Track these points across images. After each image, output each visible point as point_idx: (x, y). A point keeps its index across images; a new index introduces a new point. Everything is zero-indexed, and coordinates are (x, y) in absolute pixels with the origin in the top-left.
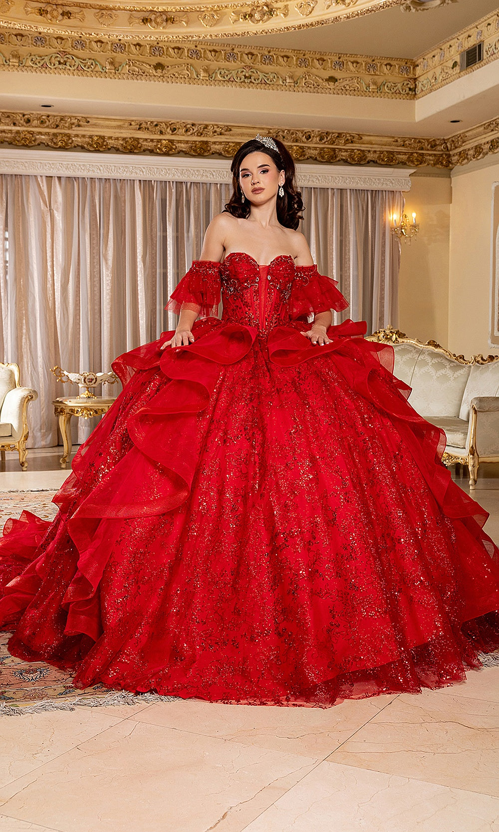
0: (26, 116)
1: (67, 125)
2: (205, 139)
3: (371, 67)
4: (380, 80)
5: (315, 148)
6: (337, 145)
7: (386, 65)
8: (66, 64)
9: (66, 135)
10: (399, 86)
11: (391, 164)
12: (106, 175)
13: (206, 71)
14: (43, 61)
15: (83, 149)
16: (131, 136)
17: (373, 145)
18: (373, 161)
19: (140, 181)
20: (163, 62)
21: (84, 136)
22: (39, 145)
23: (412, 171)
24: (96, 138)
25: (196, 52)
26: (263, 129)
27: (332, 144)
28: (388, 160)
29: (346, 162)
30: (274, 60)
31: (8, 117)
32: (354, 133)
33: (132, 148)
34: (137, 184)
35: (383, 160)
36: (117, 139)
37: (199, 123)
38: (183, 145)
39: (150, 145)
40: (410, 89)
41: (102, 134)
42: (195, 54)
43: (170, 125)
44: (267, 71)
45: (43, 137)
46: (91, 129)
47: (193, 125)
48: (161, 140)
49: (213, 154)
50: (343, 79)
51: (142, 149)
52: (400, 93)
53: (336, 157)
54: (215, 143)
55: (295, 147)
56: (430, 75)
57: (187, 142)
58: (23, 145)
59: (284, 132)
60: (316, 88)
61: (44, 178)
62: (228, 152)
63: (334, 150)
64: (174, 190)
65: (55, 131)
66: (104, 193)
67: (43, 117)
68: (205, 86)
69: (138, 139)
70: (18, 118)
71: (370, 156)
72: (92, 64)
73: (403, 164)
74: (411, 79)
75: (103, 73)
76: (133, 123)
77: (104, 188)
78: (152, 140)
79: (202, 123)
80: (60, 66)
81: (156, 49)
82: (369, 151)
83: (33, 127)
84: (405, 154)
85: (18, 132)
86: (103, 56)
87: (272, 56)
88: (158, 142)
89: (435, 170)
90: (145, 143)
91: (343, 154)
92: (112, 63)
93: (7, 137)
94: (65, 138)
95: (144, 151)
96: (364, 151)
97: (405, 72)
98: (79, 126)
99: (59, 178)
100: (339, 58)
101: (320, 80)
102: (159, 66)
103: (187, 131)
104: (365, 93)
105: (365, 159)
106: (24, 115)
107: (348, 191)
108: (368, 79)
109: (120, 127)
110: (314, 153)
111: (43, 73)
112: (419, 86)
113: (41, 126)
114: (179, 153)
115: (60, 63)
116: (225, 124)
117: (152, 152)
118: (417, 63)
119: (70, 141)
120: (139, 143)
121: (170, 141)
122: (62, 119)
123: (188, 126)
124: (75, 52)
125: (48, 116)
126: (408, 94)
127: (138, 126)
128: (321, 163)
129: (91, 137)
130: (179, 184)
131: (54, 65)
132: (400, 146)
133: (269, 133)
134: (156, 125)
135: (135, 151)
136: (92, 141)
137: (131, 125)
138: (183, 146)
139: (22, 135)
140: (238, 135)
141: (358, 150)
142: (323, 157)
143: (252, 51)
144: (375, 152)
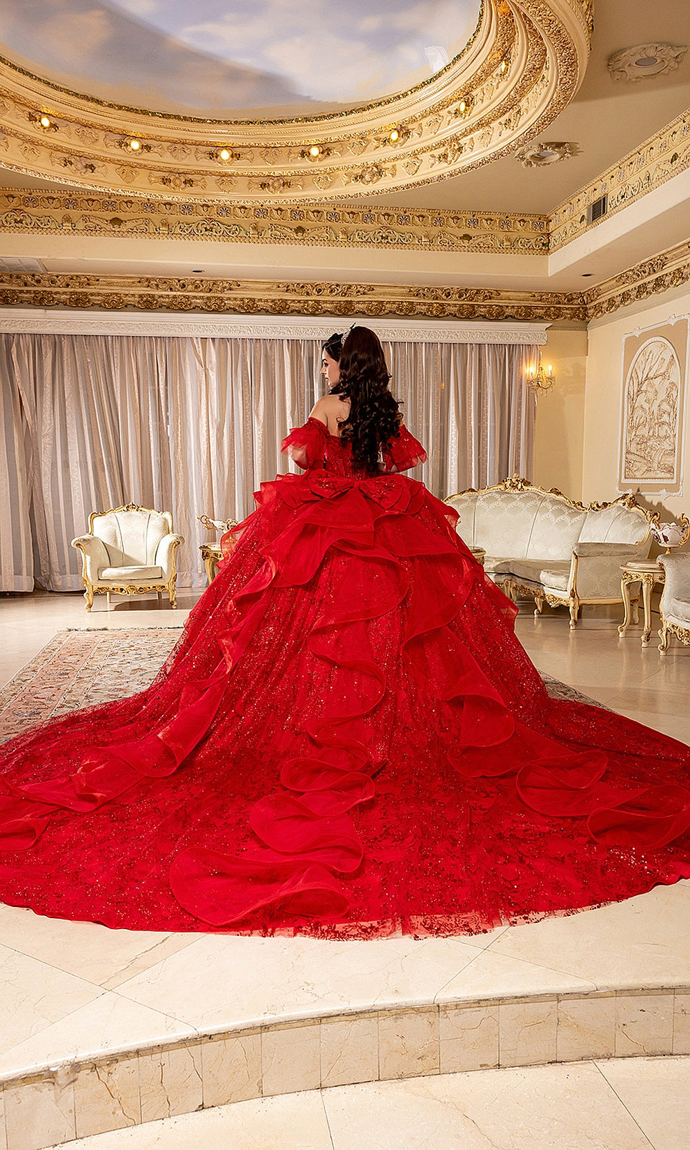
0: (181, 282)
1: (219, 289)
2: (349, 299)
3: (505, 223)
4: (514, 236)
5: (455, 305)
6: (475, 301)
7: (520, 221)
8: (212, 231)
9: (218, 298)
10: (533, 241)
11: (529, 318)
12: (256, 336)
13: (344, 233)
14: (191, 228)
15: (234, 311)
16: (279, 298)
17: (510, 301)
18: (511, 316)
19: (288, 340)
20: (303, 226)
21: (235, 299)
22: (194, 308)
23: (548, 325)
24: (246, 301)
25: (335, 215)
26: (404, 287)
27: (471, 300)
28: (526, 315)
29: (484, 318)
30: (410, 220)
31: (165, 282)
32: (492, 289)
33: (281, 309)
34: (285, 343)
35: (520, 315)
36: (267, 301)
37: (343, 283)
38: (328, 305)
39: (297, 306)
40: (543, 244)
41: (252, 297)
42: (334, 217)
43: (316, 286)
44: (403, 232)
45: (198, 301)
46: (242, 292)
47: (337, 285)
48: (307, 300)
49: (357, 313)
50: (477, 236)
51: (290, 309)
52: (533, 249)
53: (475, 313)
54: (358, 302)
55: (435, 305)
56: (562, 229)
57: (332, 302)
58: (180, 309)
59: (424, 290)
60: (451, 246)
61: (199, 339)
62: (371, 311)
63: (473, 306)
65: (209, 295)
66: (255, 353)
67: (197, 282)
68: (343, 247)
69: (286, 300)
70: (174, 283)
71: (508, 312)
72: (237, 230)
73: (540, 318)
74: (544, 234)
75: (247, 238)
76: (280, 285)
77: (255, 348)
78: (299, 301)
79: (346, 283)
80: (207, 233)
81: (297, 213)
82: (507, 307)
83: (189, 292)
84: (542, 308)
85: (174, 297)
86: (246, 221)
87: (408, 216)
88: (305, 303)
89: (571, 323)
90: (292, 304)
91: (482, 310)
92: (255, 228)
93: (165, 302)
94: (218, 302)
95: (292, 312)
96: (502, 306)
97: (538, 228)
98: (231, 289)
99: (213, 339)
100: (474, 216)
101: (455, 239)
102: (300, 229)
103: (331, 291)
104: (500, 249)
105: (503, 314)
106: (179, 281)
107: (487, 346)
108: (502, 236)
109: (268, 289)
110: (454, 309)
111: (191, 239)
112: (552, 240)
113: (196, 290)
114: (325, 312)
115: (206, 230)
116: (369, 284)
117: (299, 313)
118: (549, 219)
119: (223, 304)
120: (287, 305)
121: (315, 301)
122: (214, 283)
123: (333, 287)
124: (220, 218)
125: (202, 281)
126: (541, 249)
127: (286, 288)
128: (461, 319)
129: (242, 300)
131: (201, 232)
132: (538, 301)
133: (410, 291)
134: (303, 287)
135: (284, 312)
136: (243, 304)
137: (279, 287)
138: (328, 307)
139: (179, 300)
140: (381, 294)
141: (496, 306)
142: (462, 314)
143: (389, 212)
144: (513, 307)
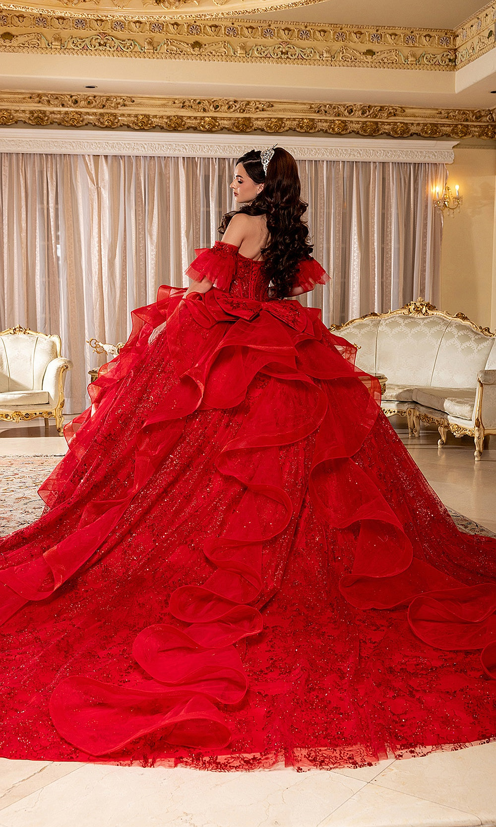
0: (74, 97)
1: (113, 105)
2: (247, 115)
3: (410, 38)
4: (419, 52)
5: (358, 122)
6: (379, 118)
7: (425, 36)
8: (106, 46)
9: (112, 114)
10: (439, 57)
11: (435, 136)
12: (150, 153)
13: (243, 48)
14: (84, 43)
15: (128, 127)
16: (175, 114)
17: (416, 118)
18: (417, 134)
19: (184, 158)
20: (200, 41)
21: (129, 115)
22: (86, 125)
23: (455, 143)
24: (141, 117)
25: (233, 30)
26: (304, 104)
27: (375, 117)
28: (432, 133)
29: (388, 135)
30: (311, 35)
31: (57, 98)
32: (396, 106)
33: (176, 126)
34: (181, 160)
35: (426, 133)
36: (162, 117)
37: (241, 99)
38: (225, 122)
39: (194, 123)
40: (450, 60)
41: (147, 113)
42: (232, 31)
43: (213, 102)
44: (304, 47)
45: (91, 117)
46: (136, 108)
47: (235, 102)
48: (204, 117)
49: (255, 130)
50: (381, 51)
51: (186, 126)
52: (439, 65)
53: (378, 131)
54: (257, 119)
55: (337, 122)
56: (468, 45)
57: (230, 119)
58: (72, 125)
59: (325, 106)
60: (354, 62)
61: (91, 157)
62: (270, 128)
63: (376, 123)
64: (217, 167)
65: (102, 111)
66: (149, 171)
67: (90, 98)
68: (242, 63)
69: (182, 116)
70: (66, 99)
71: (413, 129)
72: (131, 45)
73: (447, 136)
74: (451, 49)
75: (142, 53)
76: (176, 101)
77: (149, 166)
78: (196, 118)
79: (244, 99)
80: (101, 48)
81: (193, 28)
82: (412, 124)
83: (81, 108)
84: (449, 125)
85: (66, 113)
86: (141, 37)
87: (309, 31)
88: (201, 119)
89: (480, 141)
90: (188, 121)
91: (386, 127)
92: (150, 43)
93: (56, 118)
94: (112, 118)
95: (188, 128)
96: (407, 124)
97: (444, 43)
98: (125, 105)
99: (106, 157)
100: (377, 31)
101: (358, 54)
102: (197, 44)
103: (229, 108)
104: (405, 65)
105: (408, 132)
106: (71, 97)
107: (391, 164)
108: (407, 51)
109: (164, 105)
110: (356, 127)
111: (84, 54)
112: (459, 56)
113: (89, 106)
114: (222, 129)
115: (100, 45)
116: (268, 100)
117: (195, 129)
118: (456, 34)
119: (116, 121)
120: (182, 121)
121: (213, 118)
122: (107, 100)
123: (231, 103)
124: (115, 33)
125: (95, 97)
126: (448, 65)
127: (182, 105)
128: (364, 136)
129: (136, 116)
130: (222, 160)
131: (95, 47)
132: (444, 118)
133: (311, 108)
134: (199, 103)
135: (179, 129)
136: (137, 120)
137: (174, 103)
138: (226, 123)
139: (71, 116)
140: (280, 110)
141: (401, 123)
142: (365, 131)
143: (289, 26)
144: (418, 124)
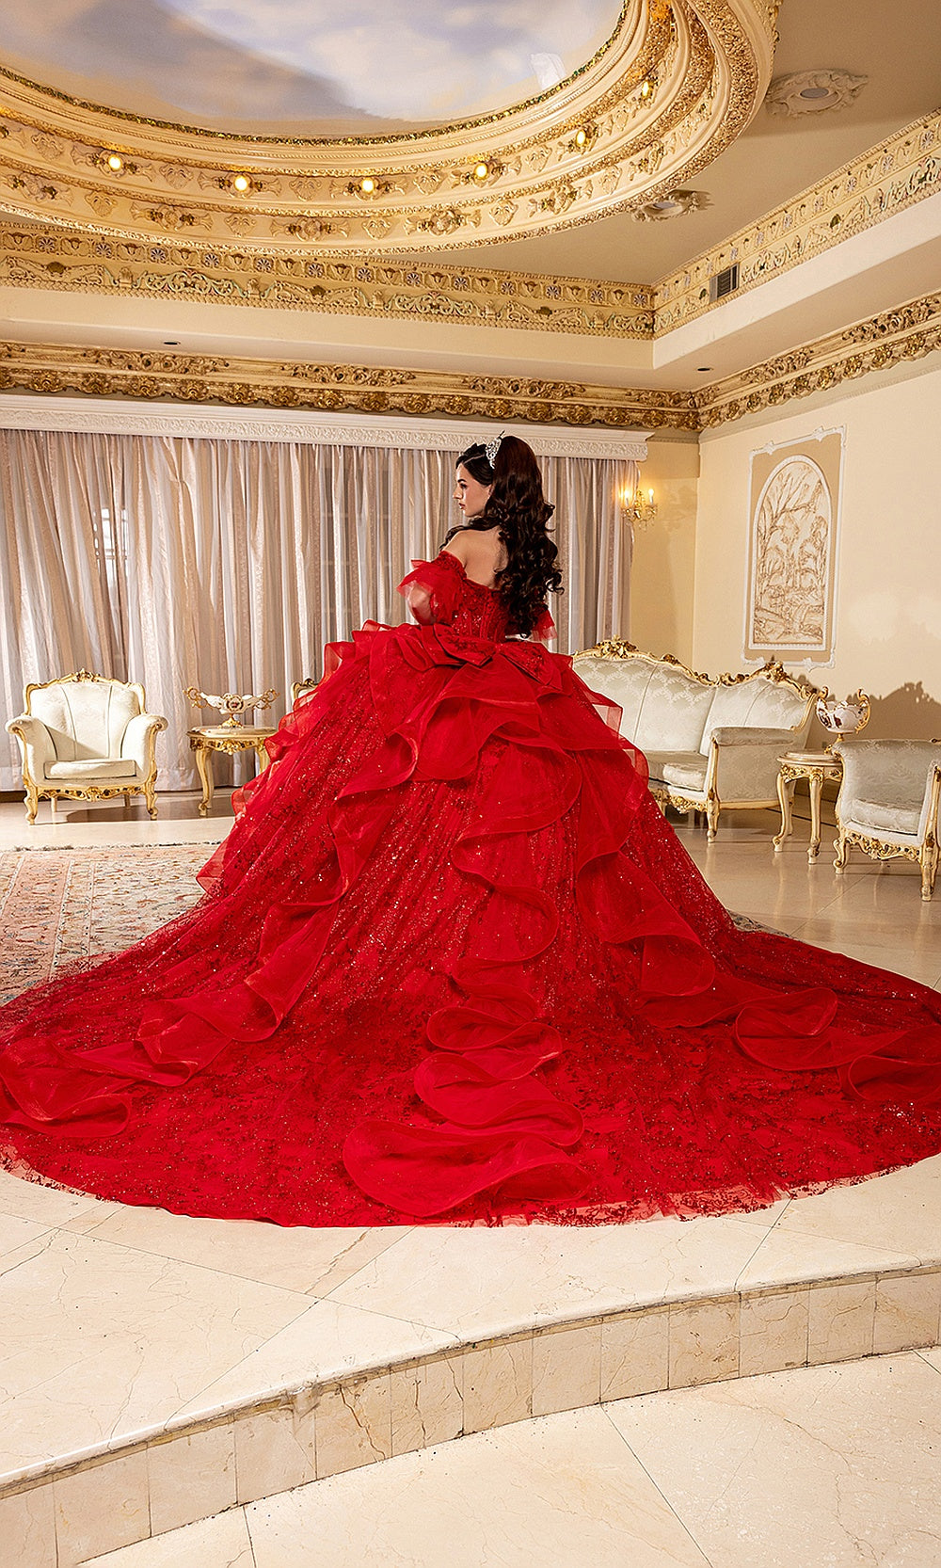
0: (145, 357)
1: (199, 369)
2: (381, 389)
3: (596, 294)
4: (608, 313)
5: (525, 403)
6: (552, 398)
7: (615, 292)
8: (194, 287)
9: (198, 382)
10: (633, 320)
11: (623, 424)
12: (252, 437)
13: (380, 297)
14: (164, 282)
15: (221, 401)
16: (284, 384)
17: (599, 400)
18: (600, 421)
19: (297, 444)
20: (322, 286)
21: (222, 384)
22: (163, 395)
23: (650, 434)
24: (237, 387)
25: (367, 272)
26: (456, 376)
27: (547, 397)
28: (619, 420)
29: (564, 422)
30: (469, 283)
31: (121, 357)
32: (574, 382)
33: (285, 400)
34: (293, 448)
35: (612, 420)
36: (266, 388)
37: (373, 367)
38: (352, 397)
39: (310, 397)
40: (647, 325)
41: (246, 382)
42: (365, 274)
43: (335, 370)
44: (460, 299)
45: (168, 385)
46: (231, 375)
47: (365, 370)
48: (323, 390)
49: (391, 409)
50: (560, 310)
51: (299, 401)
52: (633, 331)
53: (551, 415)
54: (394, 394)
55: (498, 401)
56: (672, 306)
57: (358, 393)
58: (143, 395)
59: (483, 380)
60: (525, 322)
61: (171, 440)
62: (412, 407)
63: (549, 405)
64: (341, 457)
65: (184, 377)
66: (250, 460)
67: (168, 358)
68: (379, 317)
69: (294, 388)
70: (134, 359)
71: (596, 414)
72: (229, 287)
73: (638, 425)
74: (647, 311)
75: (244, 299)
76: (285, 367)
77: (250, 454)
78: (312, 390)
79: (377, 367)
80: (187, 289)
81: (313, 267)
82: (594, 407)
83: (155, 371)
84: (640, 411)
85: (135, 378)
86: (243, 276)
87: (467, 278)
88: (320, 392)
89: (678, 433)
90: (302, 394)
91: (560, 410)
92: (255, 286)
93: (121, 385)
94: (198, 387)
95: (302, 404)
96: (587, 407)
97: (640, 303)
98: (215, 370)
99: (191, 440)
100: (555, 282)
101: (530, 312)
102: (318, 290)
103: (357, 378)
104: (589, 330)
105: (589, 418)
106: (142, 356)
107: (567, 459)
108: (592, 311)
109: (269, 372)
110: (523, 409)
111: (165, 298)
112: (658, 321)
113: (165, 369)
114: (347, 407)
115: (186, 285)
116: (407, 369)
117: (311, 406)
118: (655, 291)
119: (204, 391)
120: (294, 394)
121: (335, 391)
122: (192, 361)
123: (359, 372)
124: (206, 270)
125: (174, 357)
126: (644, 332)
127: (293, 372)
128: (533, 422)
129: (231, 385)
130: (348, 448)
131: (179, 288)
132: (634, 401)
133: (465, 381)
134: (317, 370)
135: (290, 405)
136: (233, 391)
137: (283, 369)
138: (352, 399)
139: (141, 383)
140: (424, 384)
141: (580, 406)
142: (534, 415)
143: (441, 271)
144: (602, 408)
